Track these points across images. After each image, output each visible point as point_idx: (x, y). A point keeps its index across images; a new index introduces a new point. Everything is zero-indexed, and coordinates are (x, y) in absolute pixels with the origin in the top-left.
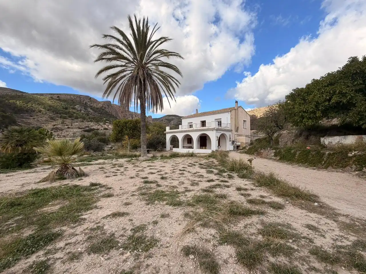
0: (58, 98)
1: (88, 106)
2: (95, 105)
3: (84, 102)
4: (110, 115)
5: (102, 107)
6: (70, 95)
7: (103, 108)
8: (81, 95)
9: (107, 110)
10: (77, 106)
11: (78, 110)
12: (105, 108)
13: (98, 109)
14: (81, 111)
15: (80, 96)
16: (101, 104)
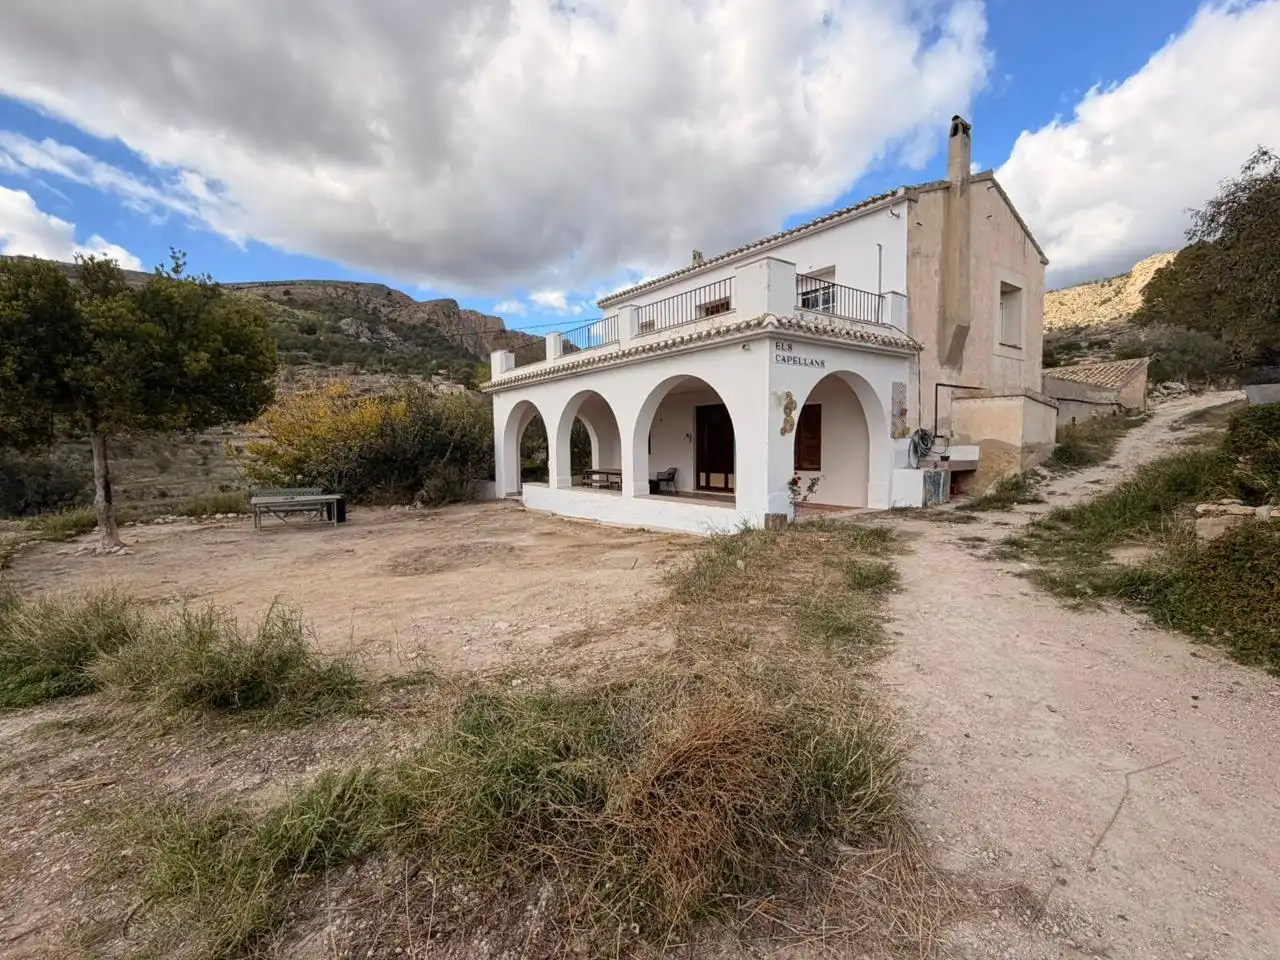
0: (285, 298)
1: (383, 319)
2: (403, 316)
3: (371, 306)
4: (452, 348)
5: (429, 321)
6: (324, 284)
7: (432, 325)
8: (357, 284)
9: (443, 331)
10: (344, 321)
11: (347, 335)
12: (438, 325)
13: (414, 327)
14: (358, 336)
15: (354, 288)
16: (423, 312)
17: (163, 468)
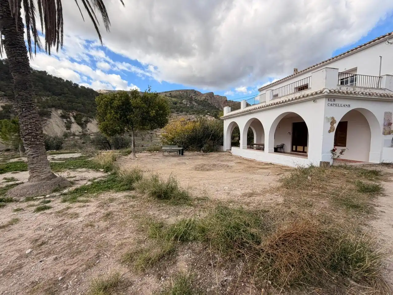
0: (170, 95)
1: (194, 99)
2: (198, 98)
3: (190, 96)
4: (212, 106)
5: (205, 99)
6: (179, 91)
7: (206, 100)
8: (187, 90)
9: (209, 101)
10: (183, 101)
11: (184, 104)
12: (208, 100)
13: (201, 101)
14: (187, 105)
15: (186, 91)
16: (204, 96)
17: (143, 140)
